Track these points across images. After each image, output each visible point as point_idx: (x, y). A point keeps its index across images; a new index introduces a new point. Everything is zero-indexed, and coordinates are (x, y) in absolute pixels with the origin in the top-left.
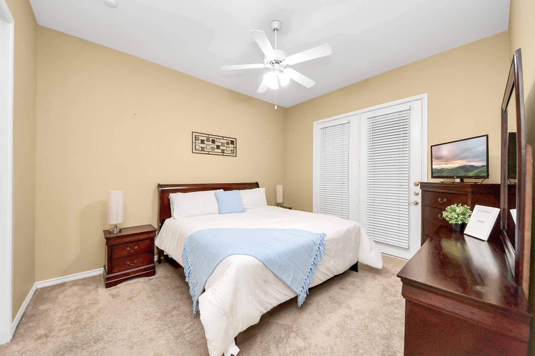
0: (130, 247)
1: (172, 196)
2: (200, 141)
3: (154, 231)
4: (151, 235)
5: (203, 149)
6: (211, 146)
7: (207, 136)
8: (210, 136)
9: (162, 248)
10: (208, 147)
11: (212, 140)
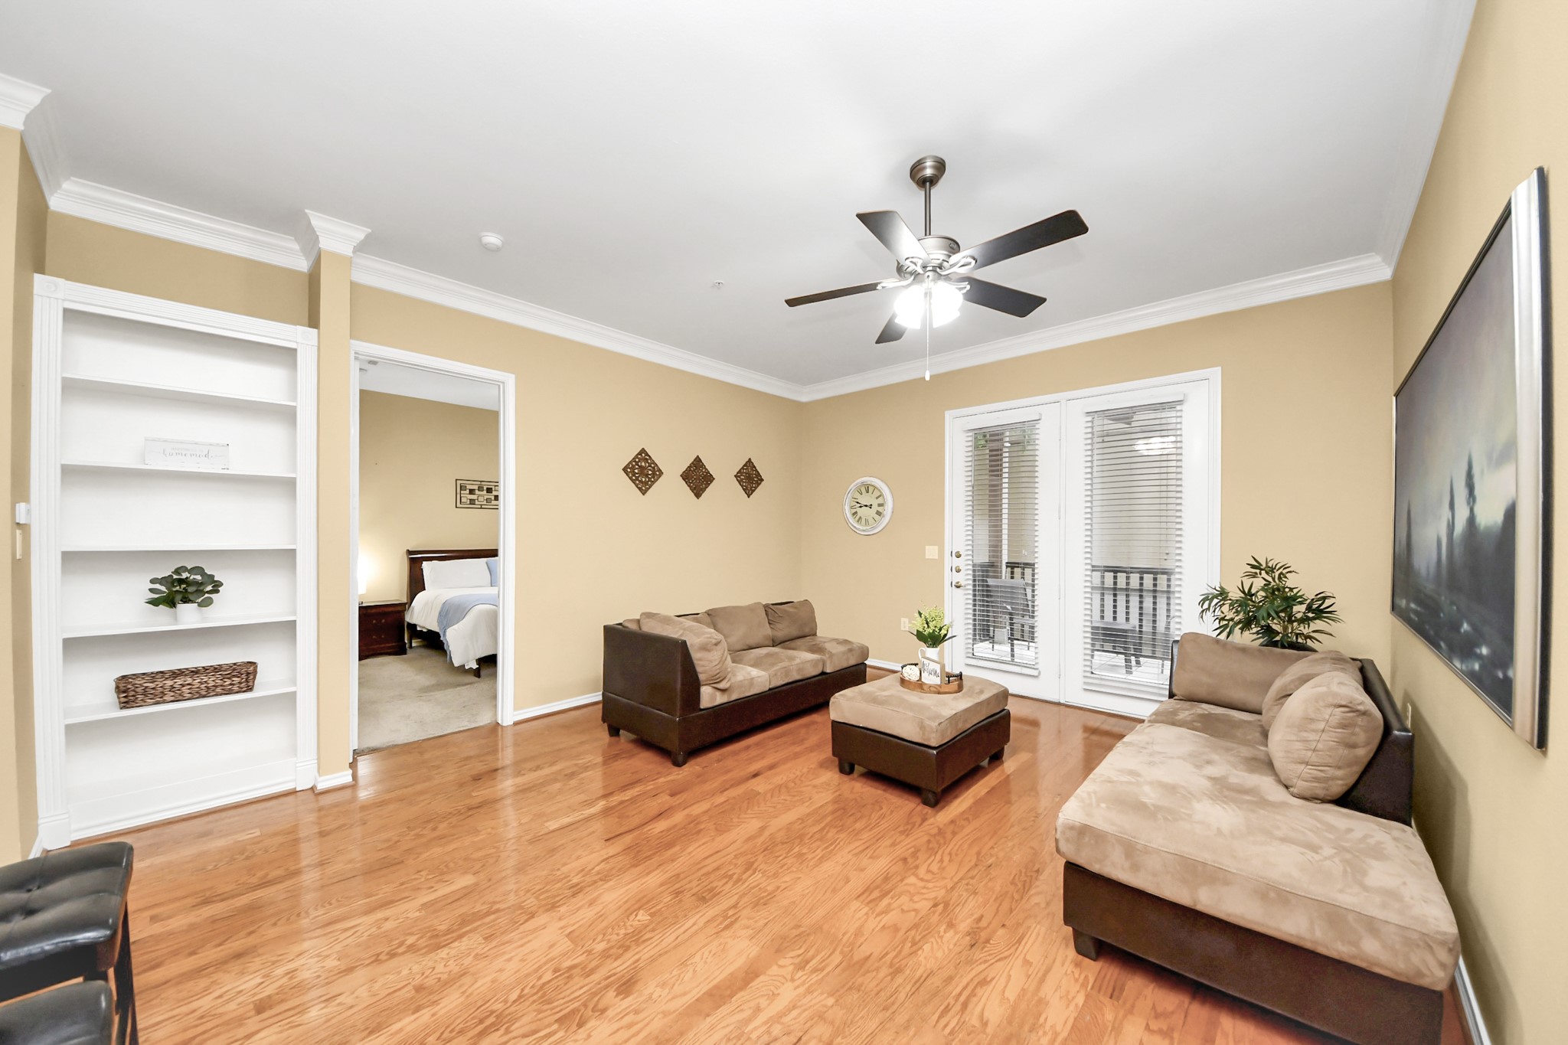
0: (376, 620)
1: (425, 565)
2: (468, 491)
3: (404, 605)
4: (399, 608)
5: (472, 502)
6: (486, 497)
7: (479, 483)
8: (483, 483)
9: (413, 621)
10: (481, 499)
11: (487, 488)
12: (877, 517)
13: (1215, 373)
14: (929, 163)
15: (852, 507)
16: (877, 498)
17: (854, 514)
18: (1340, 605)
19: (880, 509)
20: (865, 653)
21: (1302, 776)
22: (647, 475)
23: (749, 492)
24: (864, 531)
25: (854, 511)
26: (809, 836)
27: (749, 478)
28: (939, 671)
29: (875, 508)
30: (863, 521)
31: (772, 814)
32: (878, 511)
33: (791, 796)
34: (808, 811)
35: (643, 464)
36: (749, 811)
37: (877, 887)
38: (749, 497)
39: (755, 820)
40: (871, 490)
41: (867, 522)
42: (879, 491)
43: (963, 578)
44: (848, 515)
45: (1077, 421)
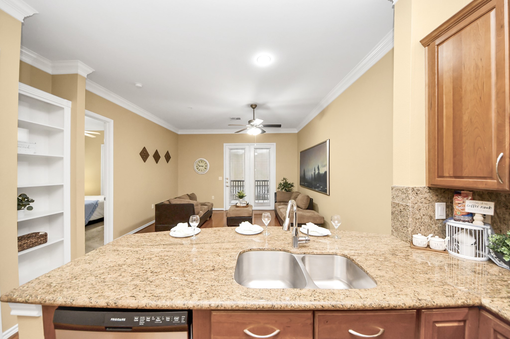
12: (205, 169)
13: (275, 144)
16: (205, 164)
17: (197, 168)
18: (294, 185)
19: (206, 167)
20: (212, 207)
21: (303, 206)
22: (145, 156)
23: (168, 161)
24: (201, 173)
27: (168, 157)
28: (246, 203)
29: (204, 167)
30: (200, 170)
35: (144, 152)
38: (168, 163)
40: (203, 162)
41: (202, 171)
42: (206, 162)
43: (228, 184)
44: (196, 169)
45: (253, 150)
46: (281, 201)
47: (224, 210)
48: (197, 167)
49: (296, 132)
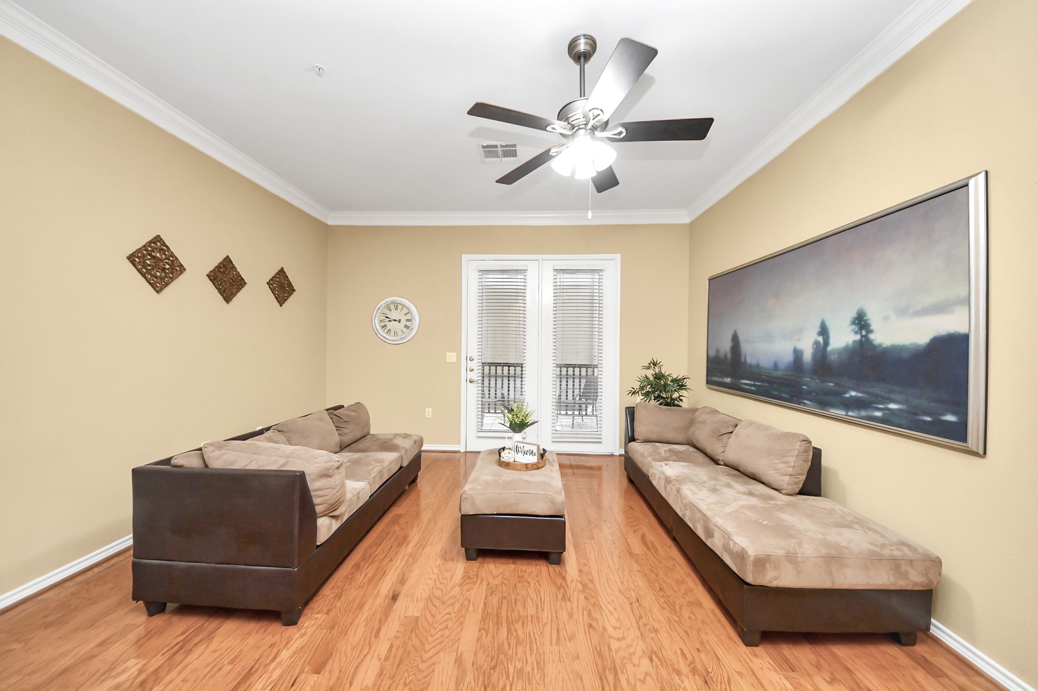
12: (405, 330)
13: (618, 257)
14: (582, 41)
15: (381, 321)
16: (406, 314)
17: (383, 327)
19: (408, 324)
20: (421, 442)
21: (784, 481)
22: (164, 269)
23: (281, 301)
24: (393, 340)
25: (383, 324)
26: (506, 645)
27: (281, 286)
28: (535, 451)
29: (403, 322)
30: (392, 333)
31: (452, 637)
32: (406, 325)
33: (448, 606)
34: (478, 615)
35: (158, 255)
36: (427, 647)
37: (604, 669)
38: (281, 306)
39: (441, 654)
40: (400, 307)
41: (396, 333)
42: (408, 309)
43: (476, 375)
44: (378, 328)
45: (549, 275)
46: (654, 437)
47: (463, 450)
48: (384, 324)
49: (687, 221)
